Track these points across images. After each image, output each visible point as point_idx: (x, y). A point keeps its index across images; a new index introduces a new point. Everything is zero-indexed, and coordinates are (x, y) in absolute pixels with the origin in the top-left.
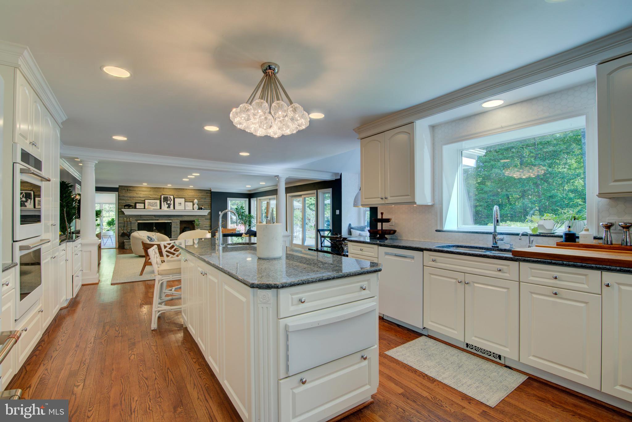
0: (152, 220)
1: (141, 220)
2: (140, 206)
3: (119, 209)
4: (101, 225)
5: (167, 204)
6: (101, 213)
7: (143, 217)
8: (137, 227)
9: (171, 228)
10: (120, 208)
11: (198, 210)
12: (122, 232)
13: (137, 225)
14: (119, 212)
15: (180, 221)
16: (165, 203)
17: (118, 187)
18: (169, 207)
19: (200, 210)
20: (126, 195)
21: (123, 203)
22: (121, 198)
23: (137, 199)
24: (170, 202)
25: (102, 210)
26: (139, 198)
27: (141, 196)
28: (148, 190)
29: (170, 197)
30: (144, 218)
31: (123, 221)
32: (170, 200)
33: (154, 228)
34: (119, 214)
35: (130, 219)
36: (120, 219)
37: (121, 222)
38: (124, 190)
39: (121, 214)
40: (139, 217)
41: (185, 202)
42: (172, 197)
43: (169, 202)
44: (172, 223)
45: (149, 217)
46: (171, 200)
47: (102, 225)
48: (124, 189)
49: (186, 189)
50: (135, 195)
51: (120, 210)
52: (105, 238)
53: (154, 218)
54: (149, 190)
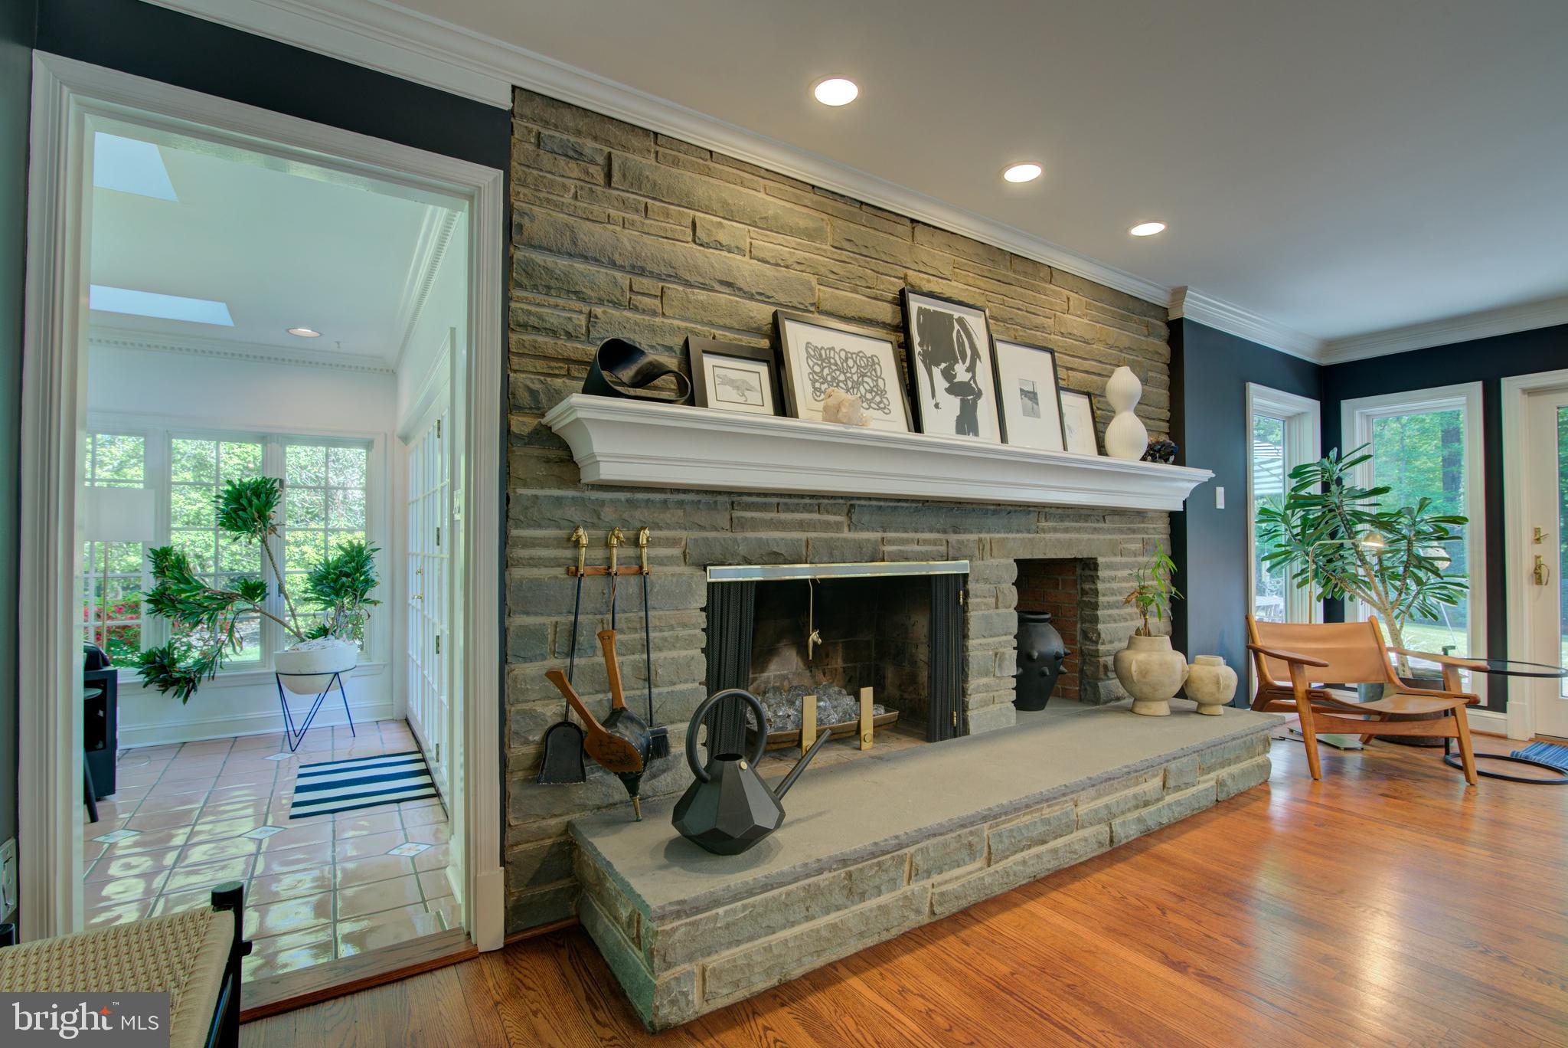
0: (833, 554)
1: (742, 550)
2: (731, 383)
3: (509, 404)
4: (272, 589)
5: (955, 389)
6: (268, 504)
7: (755, 525)
8: (702, 640)
9: (965, 637)
10: (524, 398)
11: (1144, 459)
12: (551, 711)
13: (702, 620)
14: (519, 451)
15: (1020, 563)
16: (937, 372)
17: (502, 100)
18: (967, 422)
19: (1154, 460)
20: (593, 235)
21: (553, 332)
22: (538, 257)
23: (704, 307)
24: (971, 369)
25: (282, 482)
26: (724, 298)
27: (744, 268)
28: (802, 224)
29: (961, 321)
30: (763, 535)
31: (560, 572)
32: (969, 352)
33: (814, 636)
34: (519, 469)
35: (636, 542)
36: (532, 543)
37: (537, 583)
38: (573, 169)
39: (541, 471)
40: (722, 519)
41: (1059, 389)
42: (976, 323)
43: (961, 373)
44: (971, 586)
45: (802, 526)
46: (975, 354)
47: (281, 589)
48: (577, 155)
49: (1052, 273)
50: (686, 251)
51: (523, 424)
52: (297, 692)
53: (846, 534)
54: (801, 216)
